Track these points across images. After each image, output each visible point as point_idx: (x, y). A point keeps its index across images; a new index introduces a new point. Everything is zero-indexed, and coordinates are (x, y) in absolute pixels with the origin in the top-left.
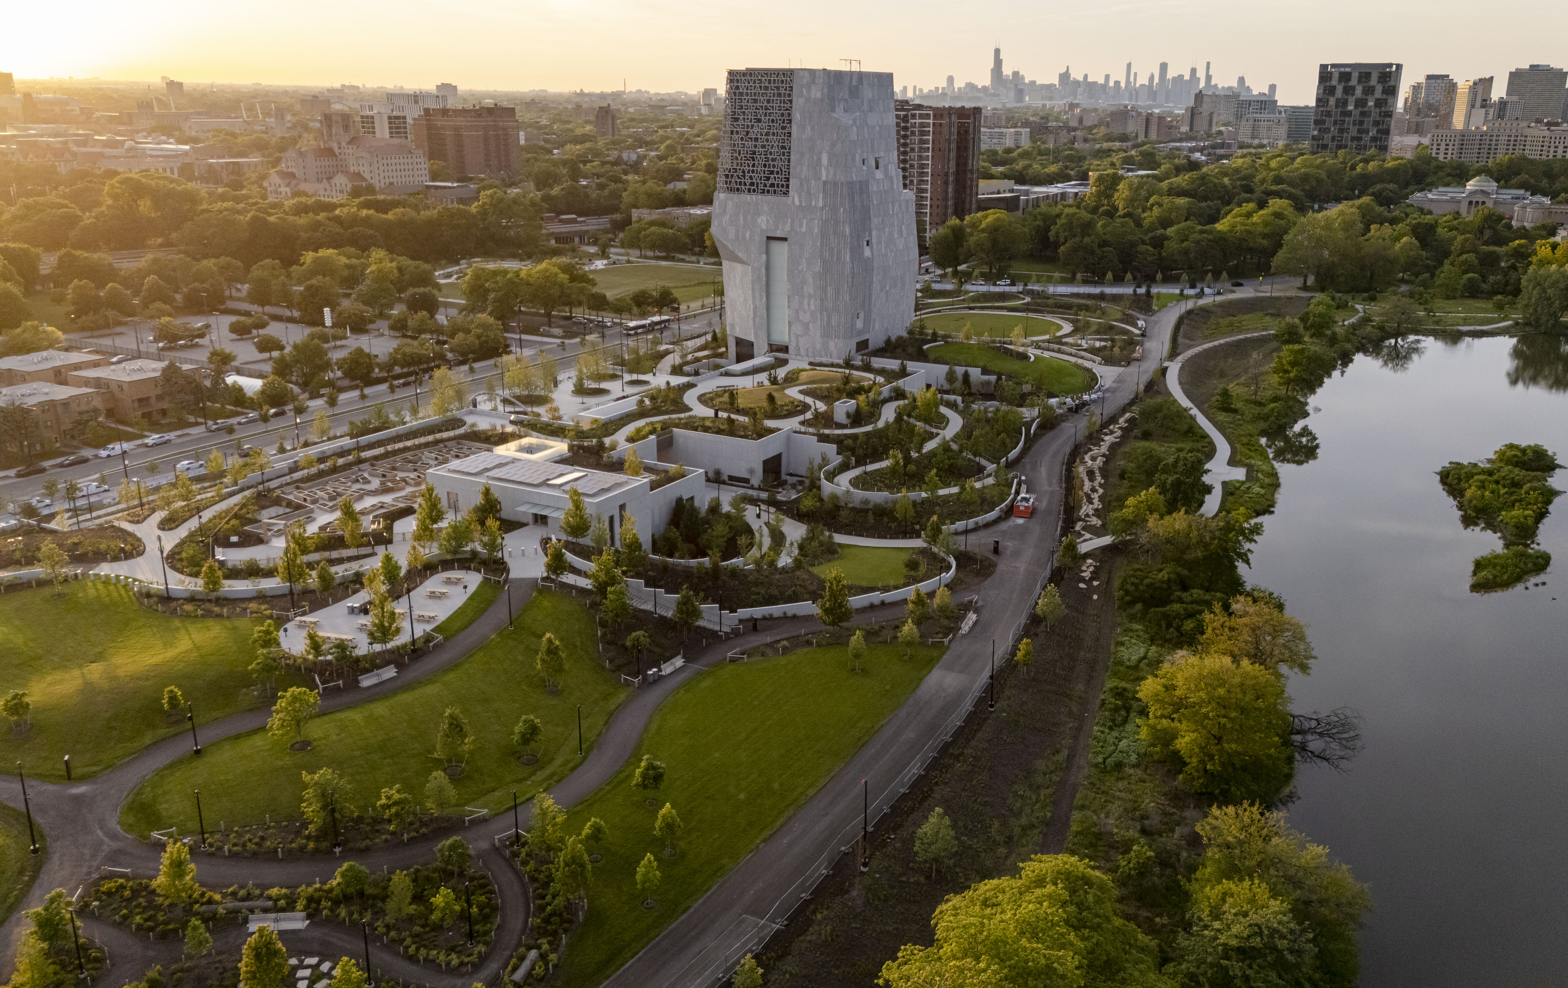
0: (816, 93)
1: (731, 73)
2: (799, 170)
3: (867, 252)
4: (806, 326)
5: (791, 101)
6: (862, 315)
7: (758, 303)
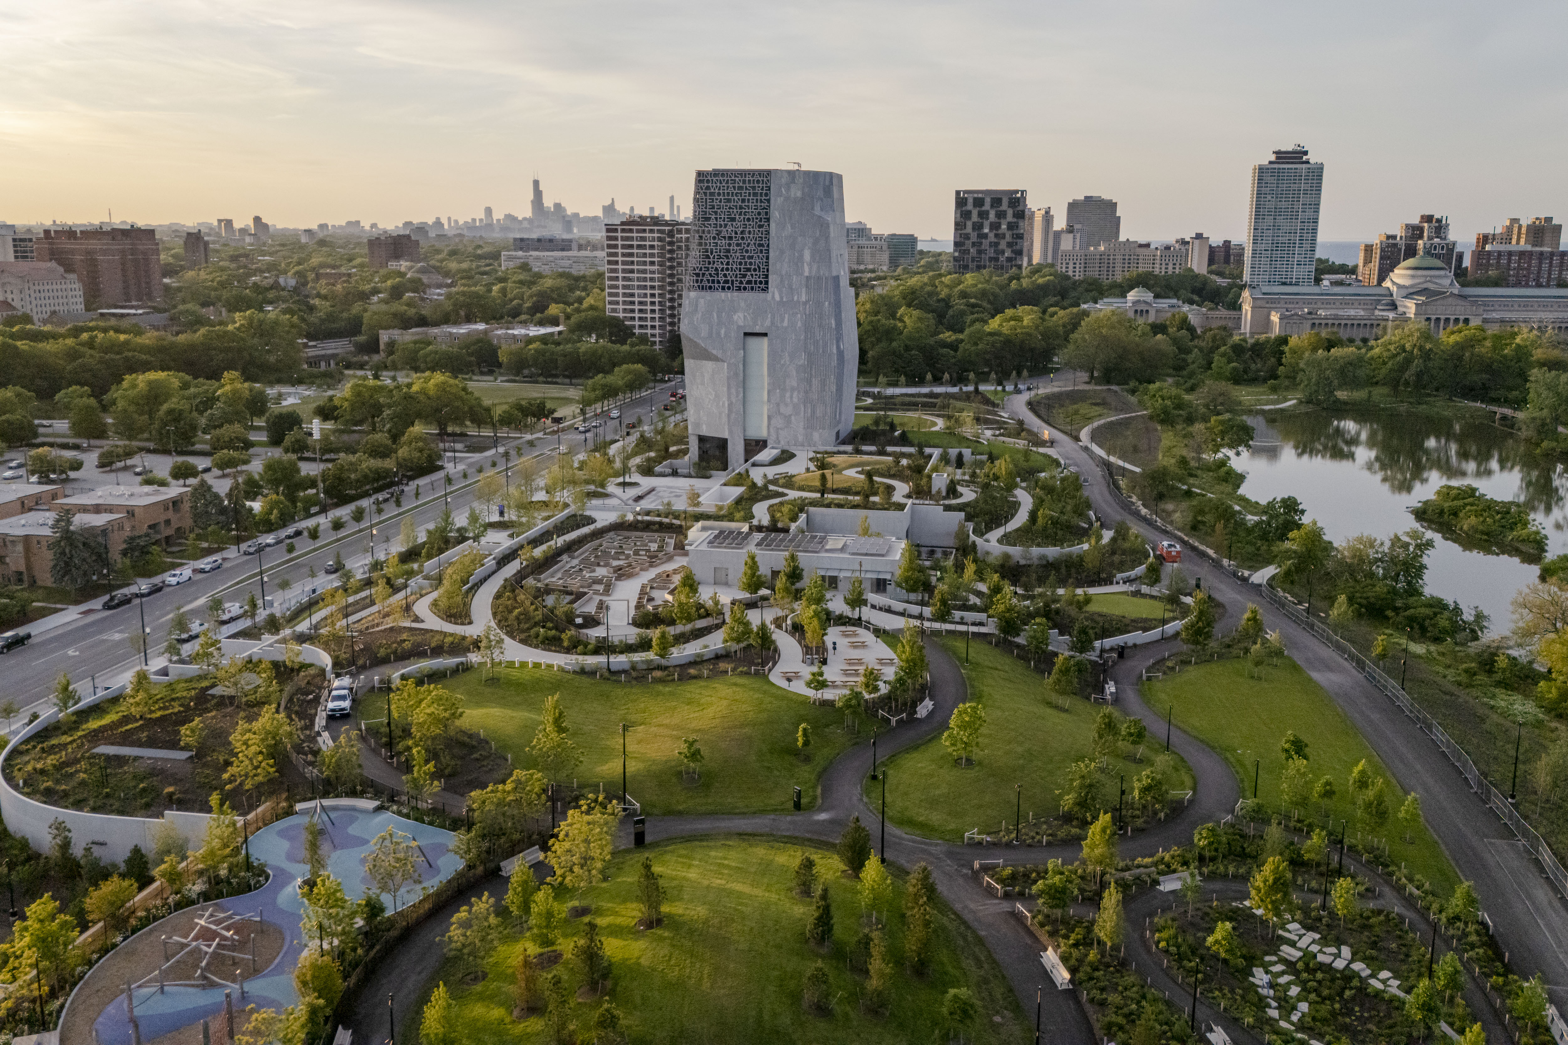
0: (796, 192)
1: (700, 174)
2: (779, 267)
3: (841, 345)
4: (788, 419)
5: (769, 201)
7: (734, 399)
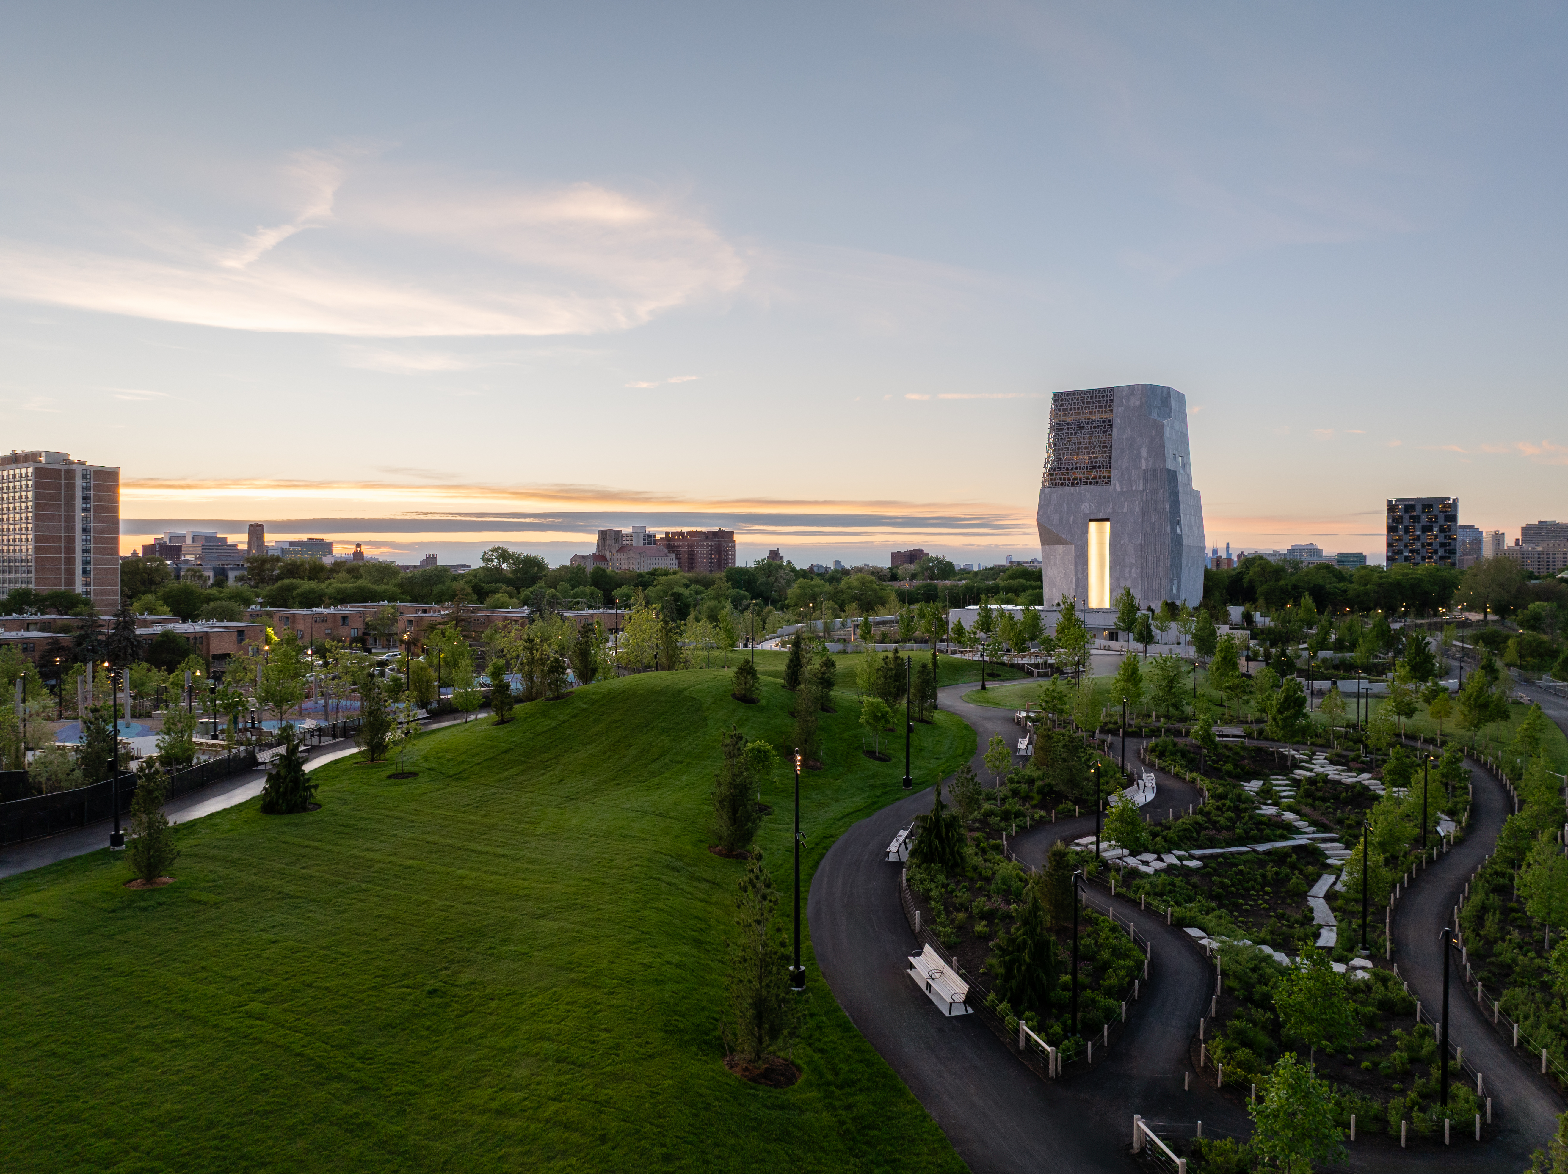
0: (1135, 403)
1: (1055, 394)
2: (1120, 463)
3: (1178, 530)
5: (1112, 411)
6: (1175, 582)
7: (1080, 576)
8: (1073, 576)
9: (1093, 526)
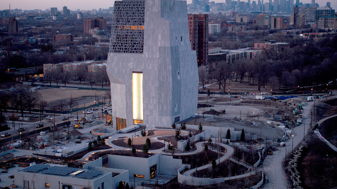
1: (116, 2)
3: (179, 77)
5: (144, 13)
6: (177, 105)
7: (128, 102)
8: (125, 101)
9: (135, 75)
